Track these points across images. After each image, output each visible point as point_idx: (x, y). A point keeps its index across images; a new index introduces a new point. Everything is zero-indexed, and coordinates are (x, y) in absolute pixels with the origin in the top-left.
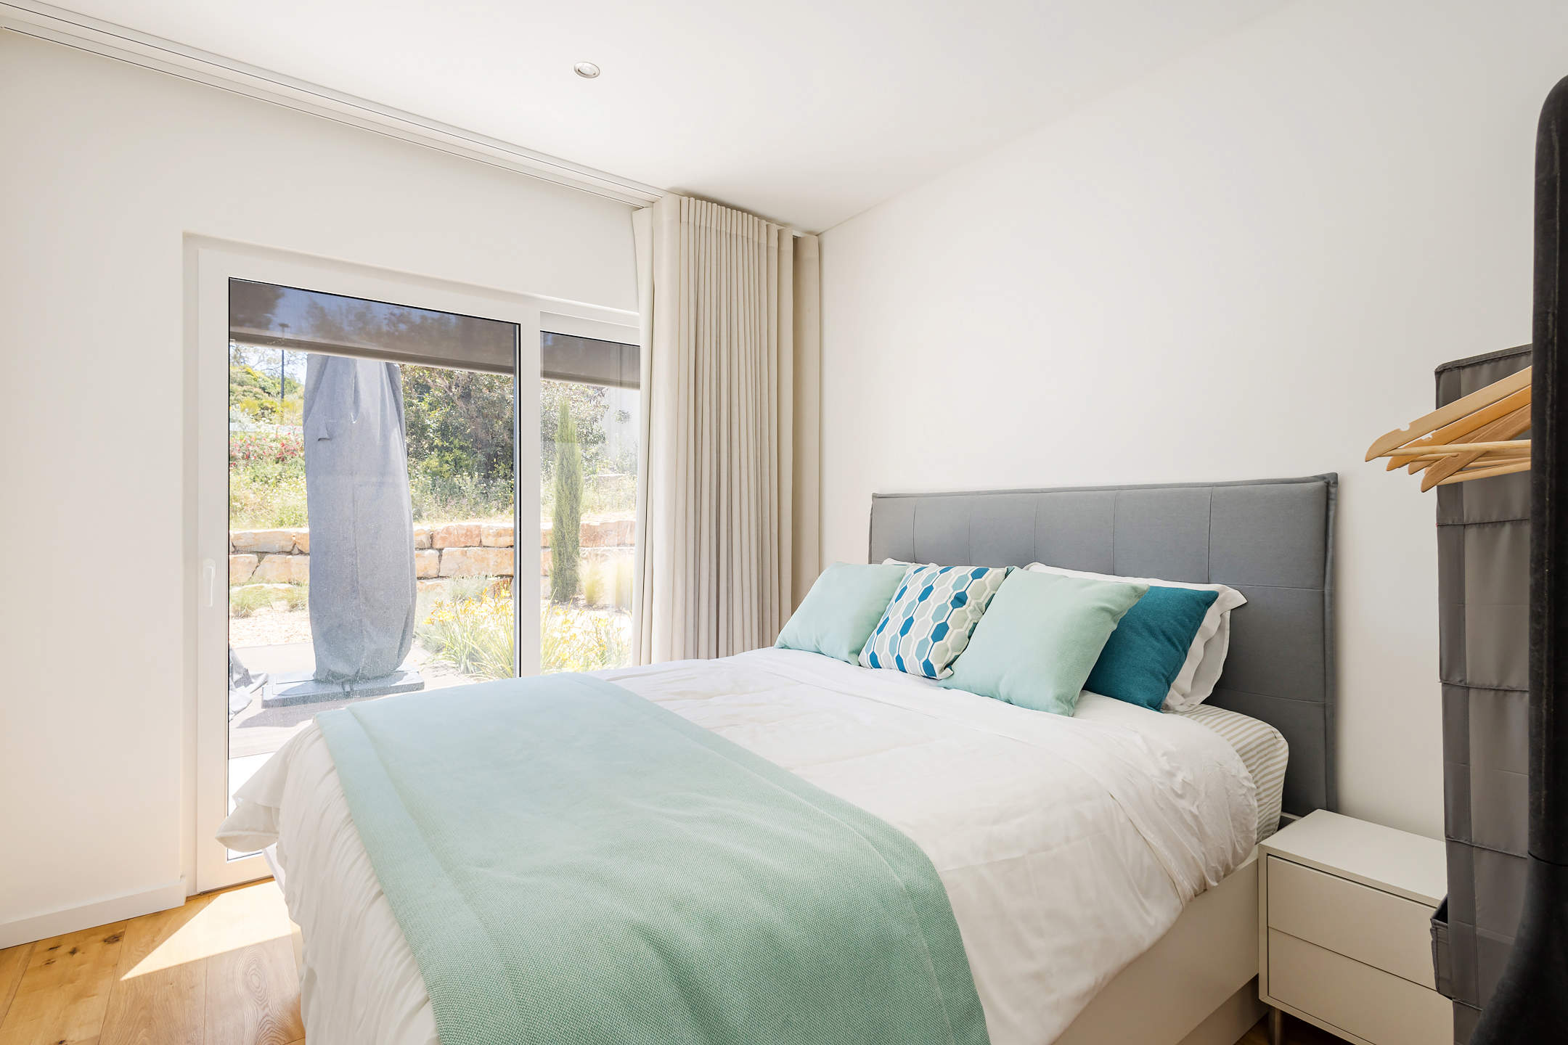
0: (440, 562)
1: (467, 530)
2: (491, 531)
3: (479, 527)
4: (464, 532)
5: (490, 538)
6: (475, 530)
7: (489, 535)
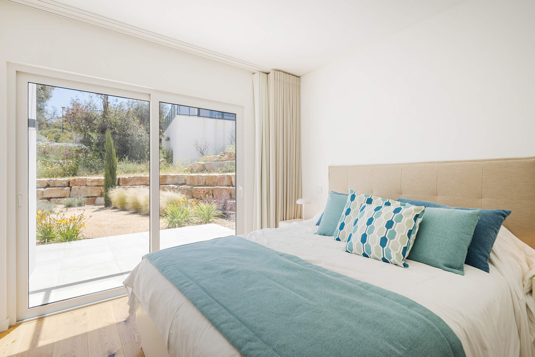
0: (70, 192)
1: (82, 180)
2: (90, 180)
3: (86, 179)
4: (80, 181)
5: (89, 183)
6: (85, 180)
7: (89, 182)
